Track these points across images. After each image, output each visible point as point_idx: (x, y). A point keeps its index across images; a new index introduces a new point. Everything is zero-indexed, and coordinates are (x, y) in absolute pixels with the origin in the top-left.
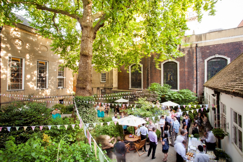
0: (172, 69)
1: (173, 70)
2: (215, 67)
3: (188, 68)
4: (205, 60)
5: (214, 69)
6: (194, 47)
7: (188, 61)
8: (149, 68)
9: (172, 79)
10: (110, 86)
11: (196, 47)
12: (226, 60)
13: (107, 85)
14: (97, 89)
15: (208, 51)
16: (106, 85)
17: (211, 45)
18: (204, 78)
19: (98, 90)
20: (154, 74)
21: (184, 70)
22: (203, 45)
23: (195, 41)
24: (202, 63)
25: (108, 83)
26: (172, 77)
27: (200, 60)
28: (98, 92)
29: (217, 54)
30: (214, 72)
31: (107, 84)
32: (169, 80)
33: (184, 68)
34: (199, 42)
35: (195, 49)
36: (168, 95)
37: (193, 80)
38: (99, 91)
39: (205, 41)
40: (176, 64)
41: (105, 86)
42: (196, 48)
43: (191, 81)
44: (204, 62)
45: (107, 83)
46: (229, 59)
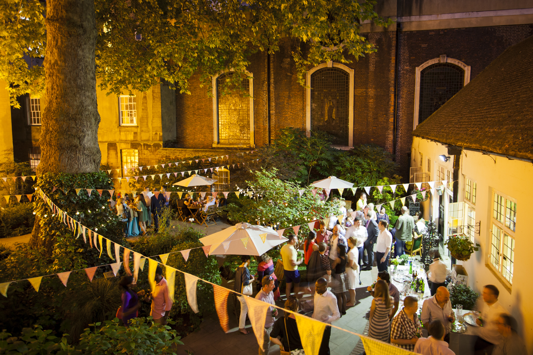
0: (336, 90)
1: (338, 91)
2: (437, 88)
3: (375, 88)
4: (417, 69)
5: (435, 91)
6: (393, 32)
7: (376, 67)
8: (273, 85)
9: (334, 116)
10: (151, 139)
11: (397, 31)
12: (462, 72)
13: (143, 134)
14: (108, 149)
15: (423, 46)
16: (139, 134)
17: (433, 31)
18: (412, 114)
19: (112, 152)
20: (286, 102)
21: (367, 93)
22: (414, 27)
23: (396, 14)
24: (410, 75)
25: (144, 129)
26: (334, 110)
27: (406, 67)
28: (110, 156)
29: (445, 54)
30: (435, 99)
31: (142, 131)
32: (326, 120)
33: (367, 88)
34: (405, 19)
35: (395, 36)
36: (325, 159)
37: (388, 120)
38: (117, 153)
39: (418, 17)
40: (347, 75)
41: (134, 137)
42: (397, 35)
43: (382, 123)
44: (414, 73)
45: (141, 128)
46: (468, 70)
